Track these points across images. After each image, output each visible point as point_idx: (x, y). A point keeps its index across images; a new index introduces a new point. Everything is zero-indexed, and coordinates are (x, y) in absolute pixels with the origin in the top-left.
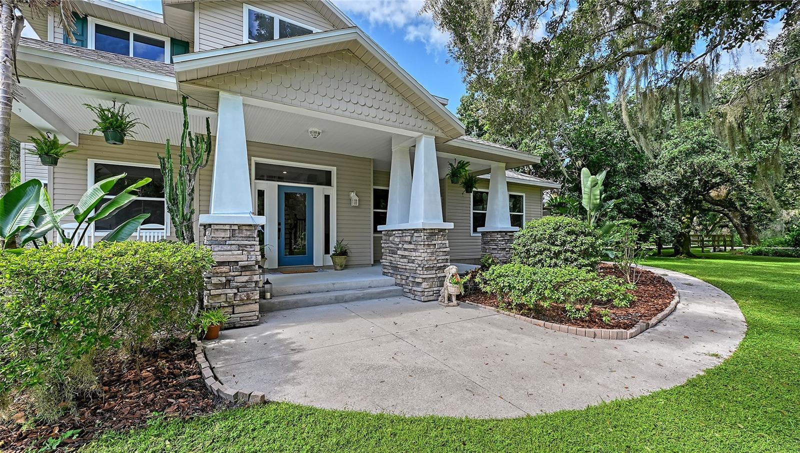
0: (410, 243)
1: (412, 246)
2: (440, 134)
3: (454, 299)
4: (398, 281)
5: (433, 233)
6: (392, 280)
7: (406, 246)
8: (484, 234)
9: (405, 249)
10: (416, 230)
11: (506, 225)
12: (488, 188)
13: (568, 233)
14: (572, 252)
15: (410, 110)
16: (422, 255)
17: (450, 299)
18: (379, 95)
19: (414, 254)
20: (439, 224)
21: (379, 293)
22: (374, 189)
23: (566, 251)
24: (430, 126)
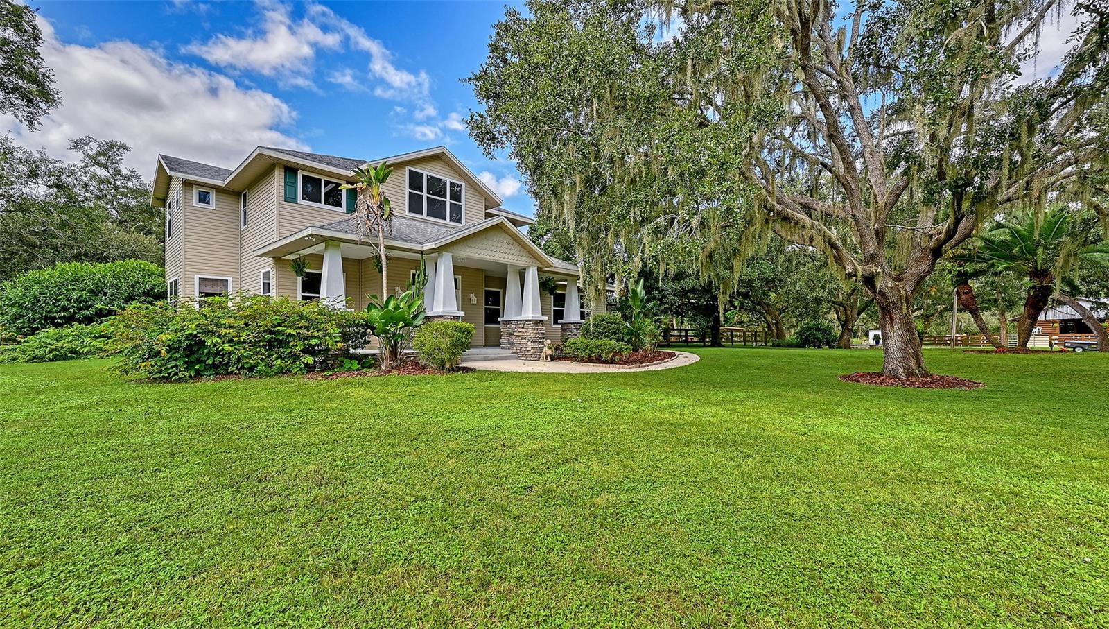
0: (523, 328)
1: (523, 330)
2: (540, 266)
3: (549, 357)
4: (514, 351)
5: (537, 322)
6: (510, 351)
7: (520, 330)
8: (562, 324)
9: (519, 332)
10: (527, 321)
11: (577, 319)
12: (565, 291)
13: (607, 323)
14: (609, 333)
15: (524, 254)
16: (530, 334)
17: (546, 358)
18: (510, 247)
19: (526, 334)
20: (539, 316)
21: (505, 357)
22: (486, 291)
23: (606, 332)
24: (535, 261)
